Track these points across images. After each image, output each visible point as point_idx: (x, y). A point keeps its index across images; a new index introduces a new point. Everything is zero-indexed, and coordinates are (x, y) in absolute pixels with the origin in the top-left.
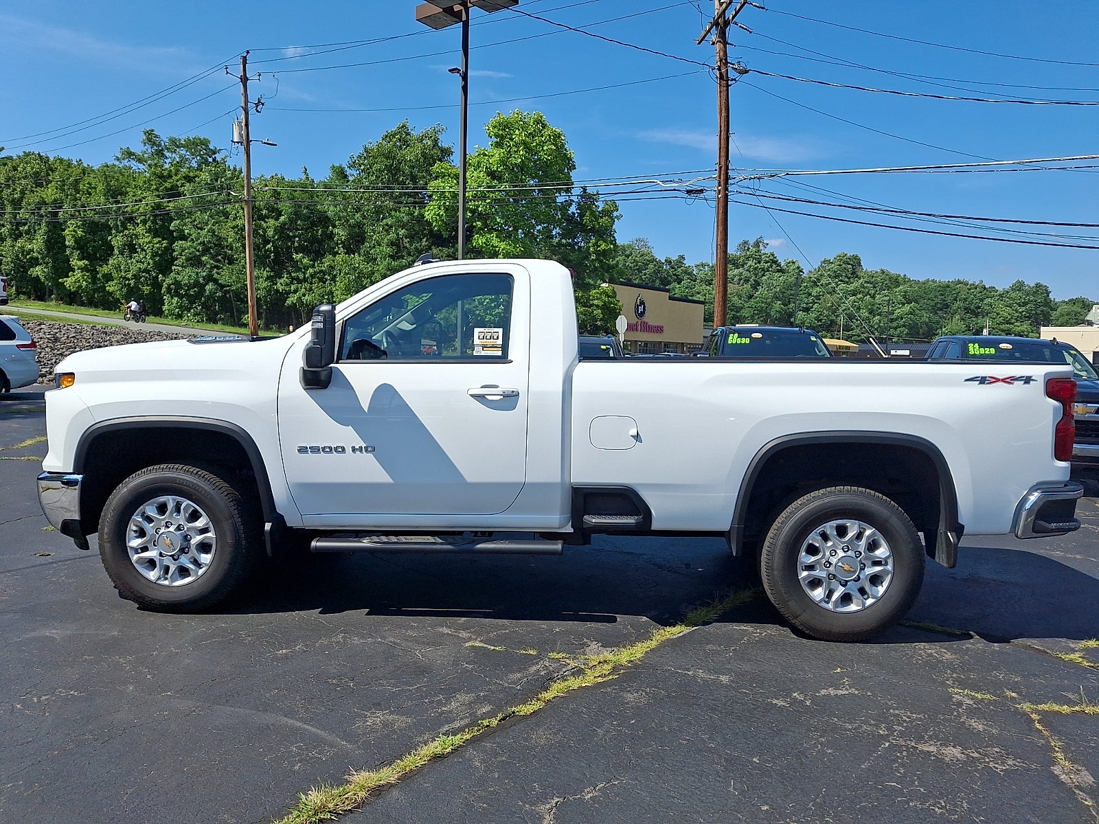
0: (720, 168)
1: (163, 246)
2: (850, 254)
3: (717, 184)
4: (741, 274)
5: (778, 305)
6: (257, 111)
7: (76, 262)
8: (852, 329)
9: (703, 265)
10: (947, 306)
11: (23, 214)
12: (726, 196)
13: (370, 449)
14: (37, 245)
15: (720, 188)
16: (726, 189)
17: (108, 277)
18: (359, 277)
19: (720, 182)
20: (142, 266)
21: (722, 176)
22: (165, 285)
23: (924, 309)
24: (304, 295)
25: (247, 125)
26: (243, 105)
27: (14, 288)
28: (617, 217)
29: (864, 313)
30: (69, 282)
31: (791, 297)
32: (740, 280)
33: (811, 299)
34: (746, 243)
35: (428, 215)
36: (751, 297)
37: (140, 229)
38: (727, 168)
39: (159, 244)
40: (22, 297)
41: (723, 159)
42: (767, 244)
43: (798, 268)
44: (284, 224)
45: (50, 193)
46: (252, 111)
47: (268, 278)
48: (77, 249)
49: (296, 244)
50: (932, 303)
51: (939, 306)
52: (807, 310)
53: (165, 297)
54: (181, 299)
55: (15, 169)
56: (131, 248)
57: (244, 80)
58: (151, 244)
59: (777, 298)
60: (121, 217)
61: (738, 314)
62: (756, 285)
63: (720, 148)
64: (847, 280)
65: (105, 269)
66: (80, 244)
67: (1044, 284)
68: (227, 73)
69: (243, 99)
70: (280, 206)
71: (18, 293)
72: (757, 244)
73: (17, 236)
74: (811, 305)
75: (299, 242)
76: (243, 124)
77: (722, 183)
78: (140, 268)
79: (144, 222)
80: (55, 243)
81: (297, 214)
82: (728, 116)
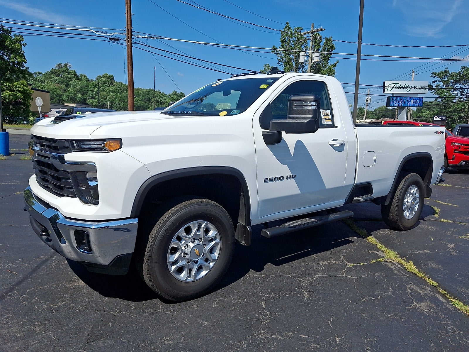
0: (128, 30)
2: (109, 74)
3: (127, 37)
4: (59, 79)
5: (79, 95)
8: (113, 108)
9: (39, 73)
10: (150, 100)
12: (131, 44)
13: (293, 176)
15: (128, 39)
16: (131, 41)
19: (128, 37)
21: (129, 34)
23: (141, 100)
28: (23, 44)
29: (117, 101)
31: (85, 91)
32: (59, 82)
33: (94, 93)
34: (60, 64)
36: (65, 90)
38: (131, 31)
41: (129, 26)
42: (71, 66)
43: (87, 79)
50: (144, 98)
51: (146, 99)
52: (93, 98)
59: (78, 92)
61: (61, 98)
62: (68, 85)
63: (128, 20)
64: (109, 86)
67: (183, 93)
72: (66, 65)
74: (94, 96)
77: (129, 37)
82: (130, 5)
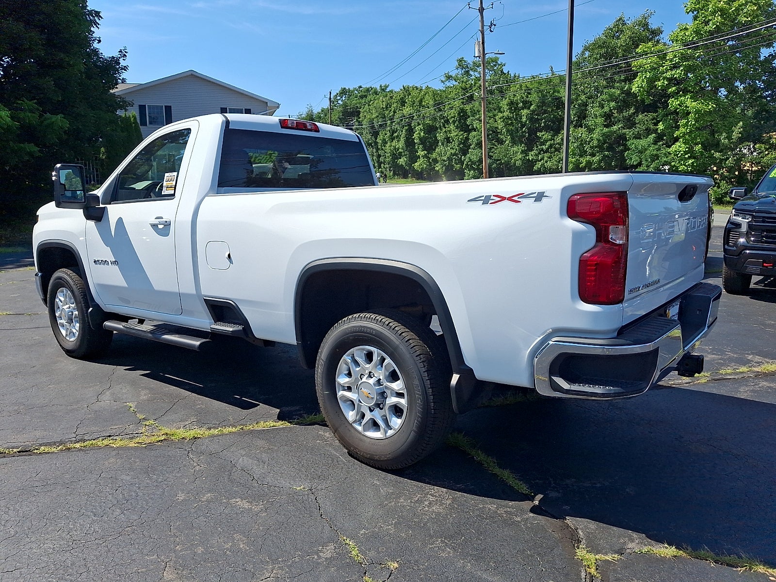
1: (465, 136)
6: (491, 31)
7: (421, 153)
11: (395, 126)
14: (401, 144)
17: (436, 161)
18: (581, 144)
20: (453, 151)
22: (465, 163)
24: (546, 162)
25: (483, 43)
26: (480, 29)
27: (392, 172)
30: (416, 165)
35: (634, 89)
37: (452, 127)
39: (462, 135)
40: (396, 177)
44: (533, 111)
45: (407, 110)
46: (487, 32)
47: (522, 152)
48: (421, 144)
49: (543, 125)
53: (465, 171)
54: (474, 171)
55: (391, 97)
56: (448, 140)
57: (481, 10)
58: (458, 137)
60: (443, 121)
65: (434, 156)
66: (423, 141)
68: (470, 8)
69: (480, 24)
70: (530, 98)
71: (394, 174)
73: (392, 139)
75: (545, 123)
76: (481, 43)
78: (451, 153)
79: (454, 122)
80: (409, 143)
81: (543, 103)
